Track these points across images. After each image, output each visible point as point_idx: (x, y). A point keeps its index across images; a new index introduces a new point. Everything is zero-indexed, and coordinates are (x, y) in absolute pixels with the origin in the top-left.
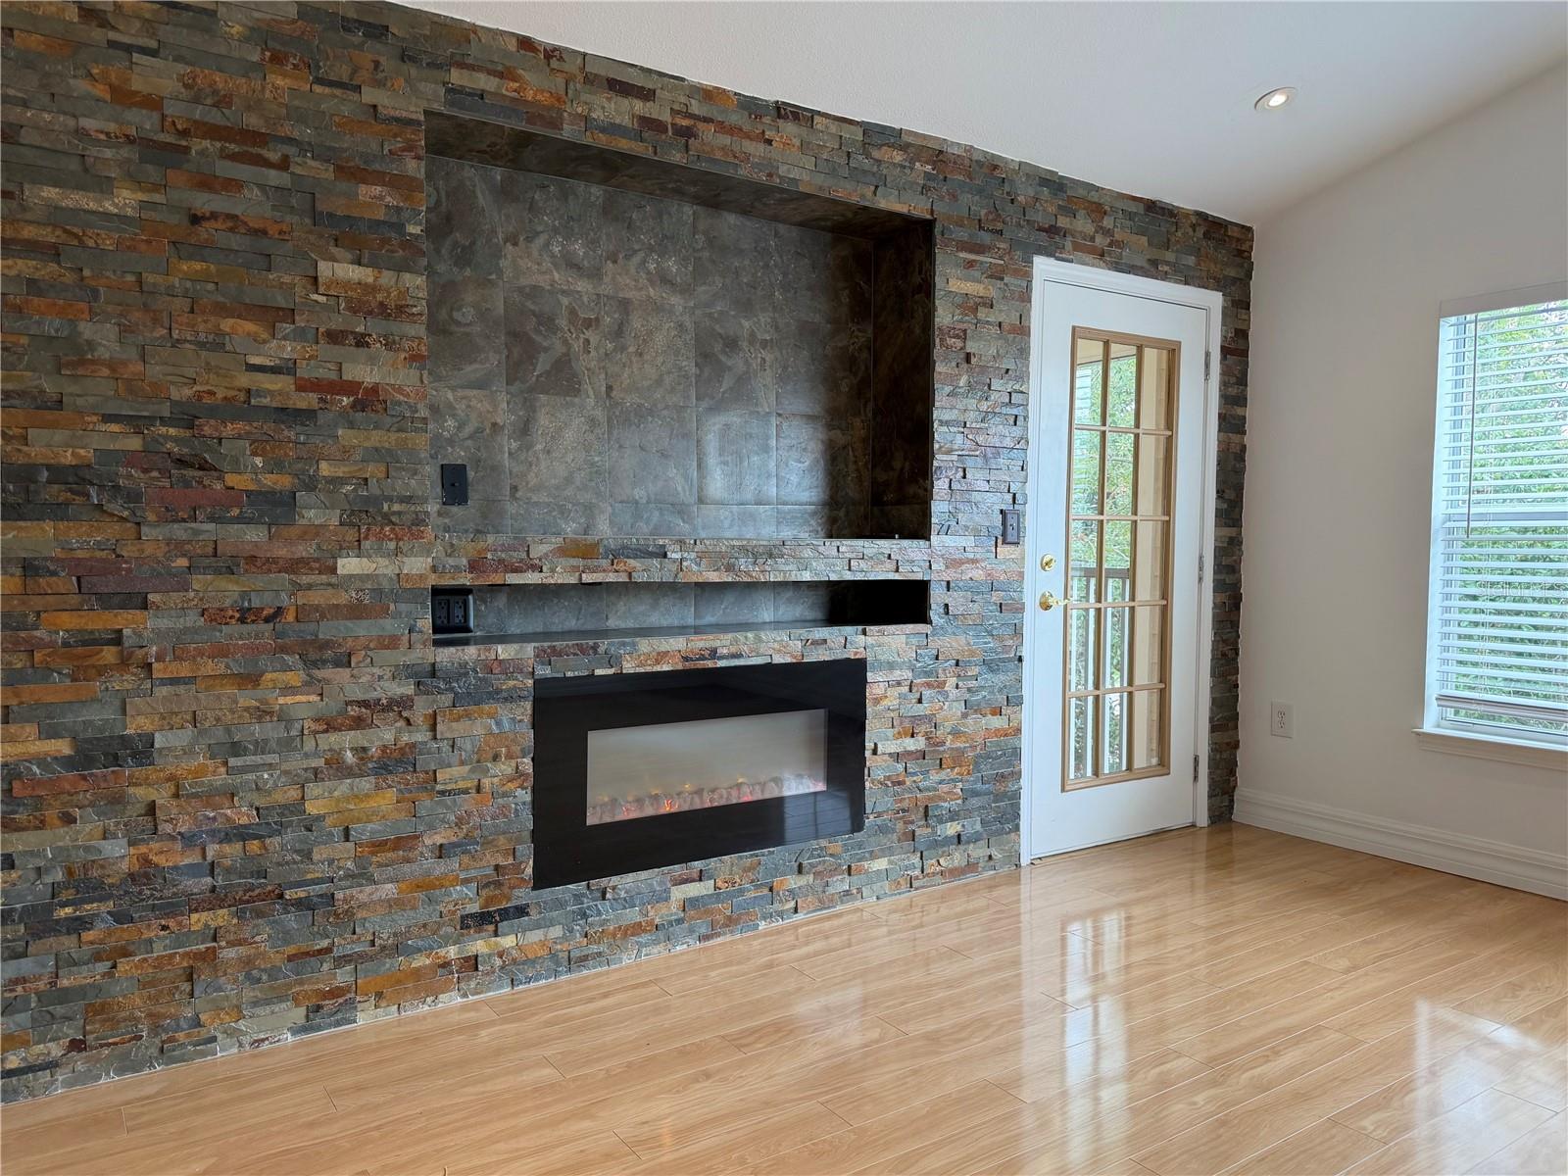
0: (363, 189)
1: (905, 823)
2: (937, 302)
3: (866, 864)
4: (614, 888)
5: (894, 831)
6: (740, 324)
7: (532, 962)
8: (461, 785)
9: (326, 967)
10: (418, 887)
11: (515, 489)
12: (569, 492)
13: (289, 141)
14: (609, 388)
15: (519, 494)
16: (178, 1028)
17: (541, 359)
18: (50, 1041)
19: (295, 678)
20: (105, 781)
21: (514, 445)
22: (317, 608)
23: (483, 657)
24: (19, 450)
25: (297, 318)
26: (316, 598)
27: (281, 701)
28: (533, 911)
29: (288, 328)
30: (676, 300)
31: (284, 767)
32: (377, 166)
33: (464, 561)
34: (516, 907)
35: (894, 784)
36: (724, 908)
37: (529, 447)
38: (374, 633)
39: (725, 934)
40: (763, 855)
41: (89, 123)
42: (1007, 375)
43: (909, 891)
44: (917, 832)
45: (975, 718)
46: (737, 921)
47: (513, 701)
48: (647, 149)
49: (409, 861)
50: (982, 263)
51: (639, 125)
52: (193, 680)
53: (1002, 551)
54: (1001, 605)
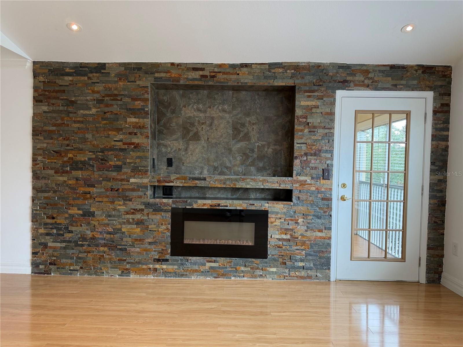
0: (136, 102)
1: (283, 259)
2: (296, 109)
3: (268, 269)
4: (190, 260)
5: (278, 261)
6: (246, 119)
7: (170, 273)
8: (154, 229)
9: (125, 263)
10: (144, 250)
12: (197, 164)
13: (123, 95)
14: (208, 139)
15: (184, 165)
16: (98, 269)
17: (191, 133)
18: (78, 266)
19: (121, 203)
20: (87, 219)
21: (184, 153)
22: (125, 189)
23: (160, 201)
24: (76, 158)
25: (123, 130)
26: (126, 187)
27: (118, 207)
28: (170, 261)
29: (121, 132)
30: (227, 115)
31: (118, 221)
32: (139, 97)
33: (156, 180)
34: (166, 259)
35: (278, 247)
36: (222, 271)
37: (187, 153)
38: (137, 195)
39: (221, 278)
40: (233, 260)
41: (88, 98)
42: (324, 128)
43: (284, 279)
44: (287, 263)
45: (311, 232)
46: (225, 275)
47: (166, 212)
48: (202, 83)
49: (142, 244)
50: (314, 95)
51: (201, 77)
52: (102, 202)
53: (322, 181)
54: (322, 198)
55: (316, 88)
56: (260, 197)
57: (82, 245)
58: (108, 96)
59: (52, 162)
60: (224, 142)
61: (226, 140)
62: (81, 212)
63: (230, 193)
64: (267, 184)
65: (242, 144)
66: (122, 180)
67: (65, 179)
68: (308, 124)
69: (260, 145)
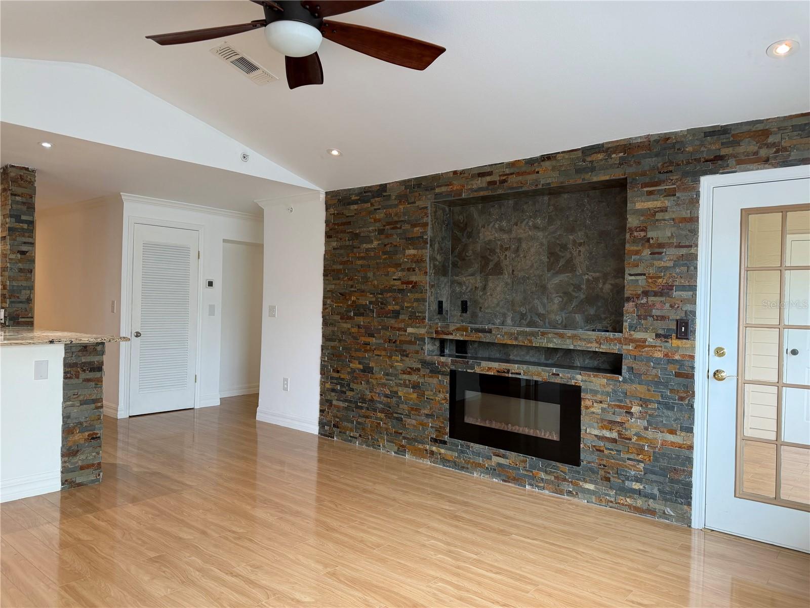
0: (415, 229)
1: (605, 472)
2: (628, 216)
3: (581, 483)
4: (472, 447)
5: (598, 474)
6: (569, 238)
7: (449, 461)
8: (431, 397)
9: (401, 438)
10: (421, 424)
11: (481, 308)
12: (498, 309)
13: (402, 221)
14: (513, 271)
15: (482, 310)
16: (375, 440)
17: (490, 264)
18: (357, 432)
19: (399, 358)
20: (367, 376)
21: (481, 293)
22: (403, 341)
23: (437, 360)
24: (358, 301)
25: (402, 266)
26: (403, 338)
28: (448, 444)
29: (400, 269)
30: (540, 234)
31: (395, 381)
32: (418, 222)
33: (434, 331)
34: (444, 441)
35: (598, 450)
36: (513, 473)
37: (485, 294)
38: (414, 349)
39: (512, 483)
40: (529, 458)
41: (370, 229)
42: (679, 246)
43: (605, 506)
44: (612, 479)
45: (654, 432)
46: (517, 480)
47: (444, 375)
48: (489, 192)
49: (419, 416)
50: (659, 190)
51: (488, 185)
52: (380, 356)
53: (675, 342)
54: (675, 372)
55: (663, 177)
56: (591, 365)
57: (361, 408)
58: (389, 224)
59: (338, 306)
60: (535, 276)
61: (538, 272)
62: (361, 367)
63: (544, 356)
64: (579, 342)
65: (563, 277)
66: (399, 329)
67: (349, 326)
68: (648, 240)
69: (590, 278)
